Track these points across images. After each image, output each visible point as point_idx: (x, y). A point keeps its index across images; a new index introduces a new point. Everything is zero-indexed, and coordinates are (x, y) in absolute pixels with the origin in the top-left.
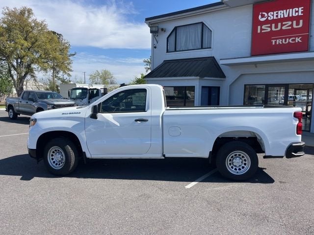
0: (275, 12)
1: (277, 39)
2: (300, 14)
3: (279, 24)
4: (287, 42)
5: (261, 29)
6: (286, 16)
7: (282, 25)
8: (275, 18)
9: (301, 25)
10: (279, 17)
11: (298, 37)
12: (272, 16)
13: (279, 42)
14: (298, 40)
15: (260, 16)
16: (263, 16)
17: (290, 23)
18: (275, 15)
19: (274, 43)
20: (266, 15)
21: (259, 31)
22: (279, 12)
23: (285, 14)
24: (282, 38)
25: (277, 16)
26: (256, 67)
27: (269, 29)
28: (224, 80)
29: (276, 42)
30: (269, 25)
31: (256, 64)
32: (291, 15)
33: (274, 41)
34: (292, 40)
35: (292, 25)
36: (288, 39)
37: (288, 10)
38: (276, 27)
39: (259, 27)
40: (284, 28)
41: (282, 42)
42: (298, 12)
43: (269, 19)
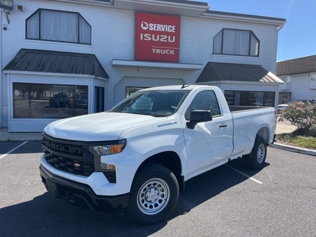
0: (155, 25)
1: (156, 48)
2: (173, 31)
3: (158, 36)
4: (164, 53)
5: (144, 37)
6: (163, 30)
7: (160, 38)
8: (155, 30)
9: (174, 41)
10: (158, 30)
11: (172, 50)
12: (152, 27)
13: (158, 51)
14: (172, 52)
15: (142, 25)
16: (145, 25)
17: (166, 37)
18: (155, 27)
19: (154, 52)
20: (147, 25)
21: (142, 38)
22: (158, 25)
23: (162, 27)
24: (160, 49)
25: (156, 28)
26: (138, 71)
27: (150, 39)
28: (107, 81)
29: (155, 51)
30: (150, 35)
31: (138, 68)
32: (166, 31)
33: (154, 50)
34: (168, 52)
35: (167, 39)
36: (164, 51)
37: (165, 26)
38: (156, 38)
39: (142, 34)
40: (161, 40)
41: (160, 52)
42: (171, 29)
43: (150, 29)
